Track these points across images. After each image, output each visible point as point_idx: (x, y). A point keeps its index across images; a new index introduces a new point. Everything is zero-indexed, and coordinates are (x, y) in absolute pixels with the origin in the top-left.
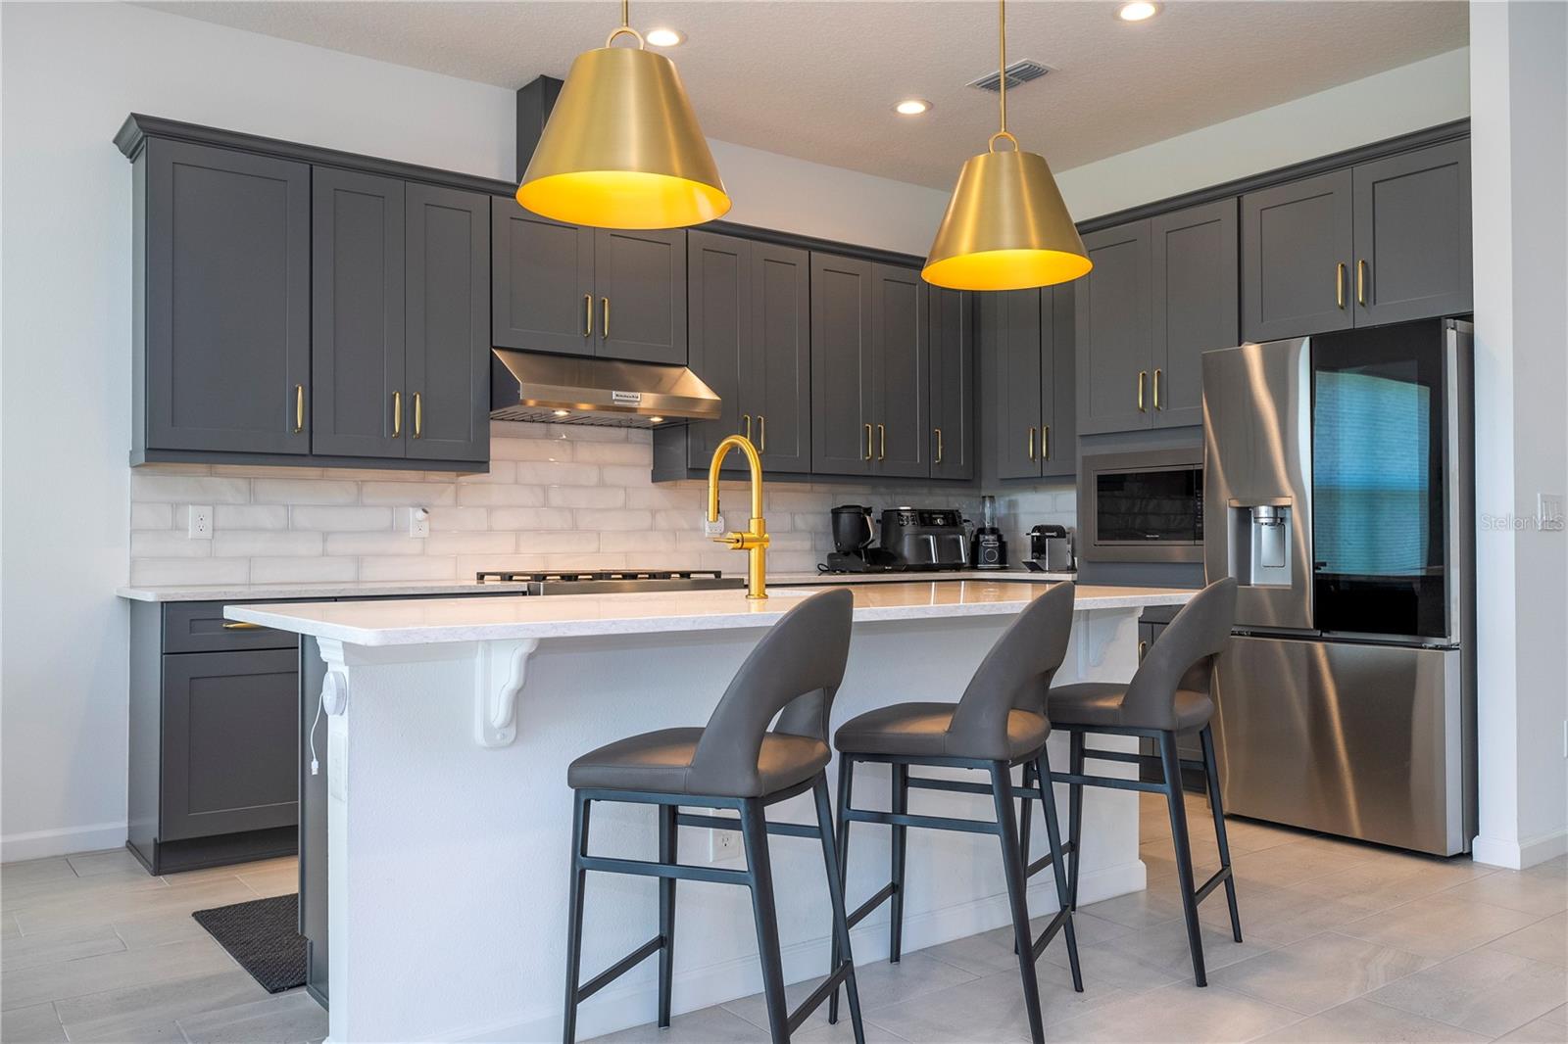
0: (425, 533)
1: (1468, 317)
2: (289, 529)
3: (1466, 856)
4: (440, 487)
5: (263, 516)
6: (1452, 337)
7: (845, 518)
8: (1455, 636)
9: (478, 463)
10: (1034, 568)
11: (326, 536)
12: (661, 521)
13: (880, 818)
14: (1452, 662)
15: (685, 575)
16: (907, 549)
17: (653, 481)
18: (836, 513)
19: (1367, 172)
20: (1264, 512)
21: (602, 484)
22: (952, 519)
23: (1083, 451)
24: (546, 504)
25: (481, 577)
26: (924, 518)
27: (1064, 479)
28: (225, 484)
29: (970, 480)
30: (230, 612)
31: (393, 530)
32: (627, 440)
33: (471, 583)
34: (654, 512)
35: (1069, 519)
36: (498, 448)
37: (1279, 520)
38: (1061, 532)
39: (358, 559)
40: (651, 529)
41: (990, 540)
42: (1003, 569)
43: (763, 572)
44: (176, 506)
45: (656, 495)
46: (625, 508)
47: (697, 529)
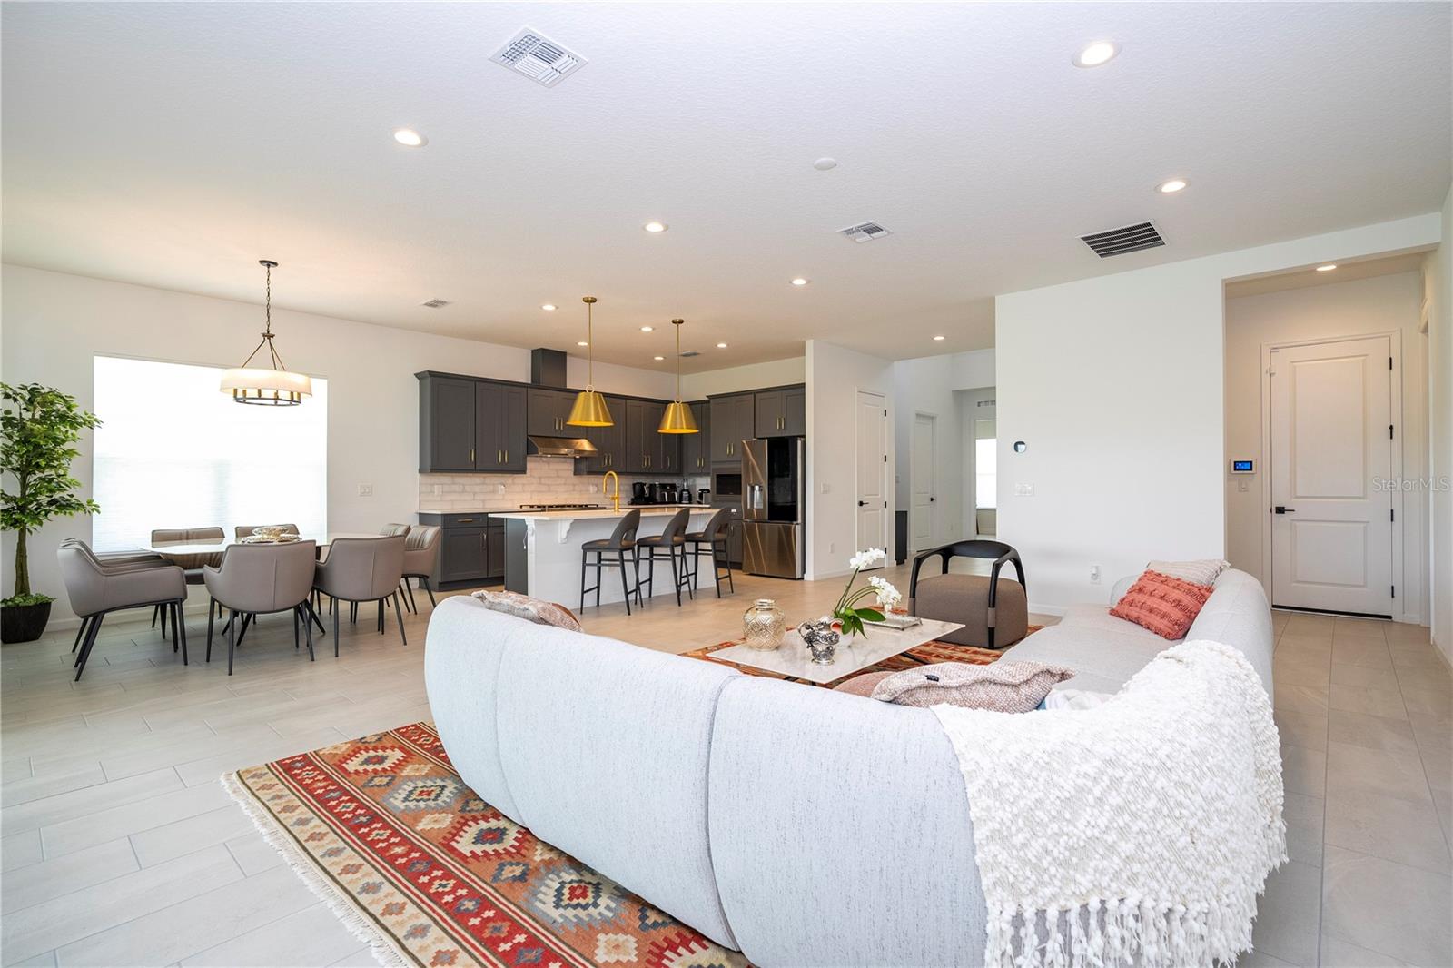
0: (504, 492)
1: (804, 436)
2: (464, 491)
3: (802, 579)
4: (508, 479)
5: (456, 488)
6: (799, 442)
7: (637, 486)
8: (799, 521)
9: (524, 472)
10: (700, 503)
11: (475, 494)
12: (577, 487)
13: (647, 559)
14: (798, 528)
15: (586, 506)
16: (658, 497)
17: (575, 474)
18: (634, 485)
19: (785, 393)
20: (757, 487)
21: (558, 477)
22: (673, 487)
23: (712, 467)
24: (540, 483)
25: (521, 506)
26: (663, 486)
27: (708, 474)
28: (445, 479)
29: (679, 473)
30: (490, 515)
31: (494, 492)
32: (565, 462)
33: (519, 509)
34: (574, 485)
35: (709, 487)
36: (529, 465)
37: (761, 490)
38: (708, 491)
39: (484, 501)
40: (574, 490)
41: (685, 494)
42: (690, 503)
43: (618, 504)
44: (432, 485)
45: (576, 479)
46: (565, 484)
47: (588, 491)
